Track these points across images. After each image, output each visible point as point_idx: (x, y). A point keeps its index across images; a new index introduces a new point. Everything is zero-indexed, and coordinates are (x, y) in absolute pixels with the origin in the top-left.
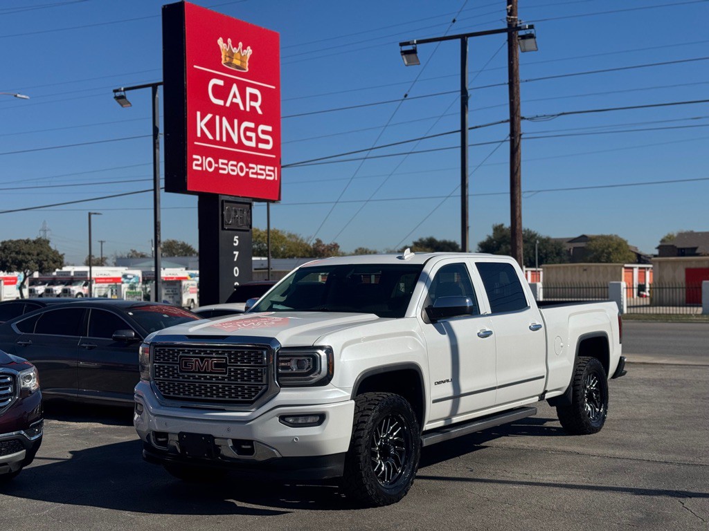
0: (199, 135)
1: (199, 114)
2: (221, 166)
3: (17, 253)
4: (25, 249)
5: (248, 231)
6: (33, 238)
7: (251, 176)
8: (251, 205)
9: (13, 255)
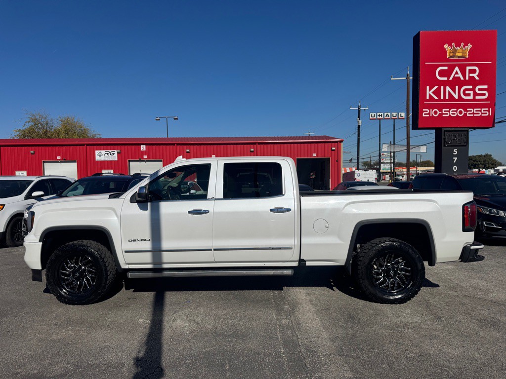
0: (428, 98)
1: (428, 87)
2: (443, 112)
3: (474, 161)
4: (478, 159)
5: (466, 146)
6: (483, 154)
7: (468, 115)
8: (467, 132)
9: (472, 162)
